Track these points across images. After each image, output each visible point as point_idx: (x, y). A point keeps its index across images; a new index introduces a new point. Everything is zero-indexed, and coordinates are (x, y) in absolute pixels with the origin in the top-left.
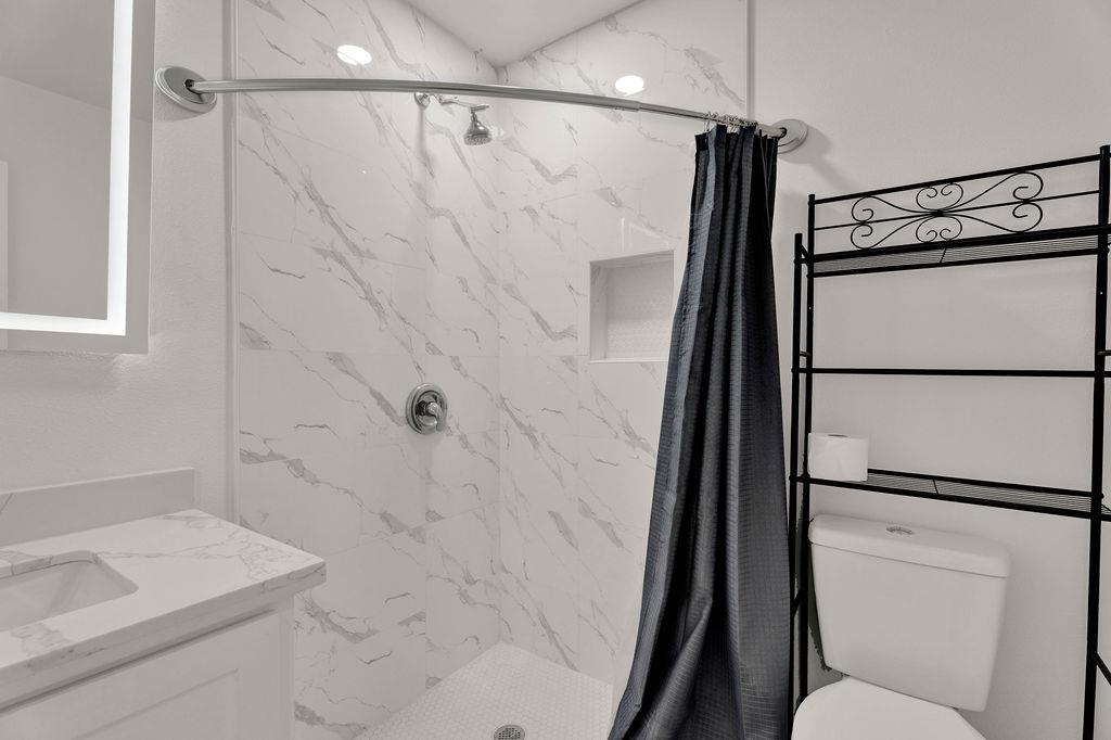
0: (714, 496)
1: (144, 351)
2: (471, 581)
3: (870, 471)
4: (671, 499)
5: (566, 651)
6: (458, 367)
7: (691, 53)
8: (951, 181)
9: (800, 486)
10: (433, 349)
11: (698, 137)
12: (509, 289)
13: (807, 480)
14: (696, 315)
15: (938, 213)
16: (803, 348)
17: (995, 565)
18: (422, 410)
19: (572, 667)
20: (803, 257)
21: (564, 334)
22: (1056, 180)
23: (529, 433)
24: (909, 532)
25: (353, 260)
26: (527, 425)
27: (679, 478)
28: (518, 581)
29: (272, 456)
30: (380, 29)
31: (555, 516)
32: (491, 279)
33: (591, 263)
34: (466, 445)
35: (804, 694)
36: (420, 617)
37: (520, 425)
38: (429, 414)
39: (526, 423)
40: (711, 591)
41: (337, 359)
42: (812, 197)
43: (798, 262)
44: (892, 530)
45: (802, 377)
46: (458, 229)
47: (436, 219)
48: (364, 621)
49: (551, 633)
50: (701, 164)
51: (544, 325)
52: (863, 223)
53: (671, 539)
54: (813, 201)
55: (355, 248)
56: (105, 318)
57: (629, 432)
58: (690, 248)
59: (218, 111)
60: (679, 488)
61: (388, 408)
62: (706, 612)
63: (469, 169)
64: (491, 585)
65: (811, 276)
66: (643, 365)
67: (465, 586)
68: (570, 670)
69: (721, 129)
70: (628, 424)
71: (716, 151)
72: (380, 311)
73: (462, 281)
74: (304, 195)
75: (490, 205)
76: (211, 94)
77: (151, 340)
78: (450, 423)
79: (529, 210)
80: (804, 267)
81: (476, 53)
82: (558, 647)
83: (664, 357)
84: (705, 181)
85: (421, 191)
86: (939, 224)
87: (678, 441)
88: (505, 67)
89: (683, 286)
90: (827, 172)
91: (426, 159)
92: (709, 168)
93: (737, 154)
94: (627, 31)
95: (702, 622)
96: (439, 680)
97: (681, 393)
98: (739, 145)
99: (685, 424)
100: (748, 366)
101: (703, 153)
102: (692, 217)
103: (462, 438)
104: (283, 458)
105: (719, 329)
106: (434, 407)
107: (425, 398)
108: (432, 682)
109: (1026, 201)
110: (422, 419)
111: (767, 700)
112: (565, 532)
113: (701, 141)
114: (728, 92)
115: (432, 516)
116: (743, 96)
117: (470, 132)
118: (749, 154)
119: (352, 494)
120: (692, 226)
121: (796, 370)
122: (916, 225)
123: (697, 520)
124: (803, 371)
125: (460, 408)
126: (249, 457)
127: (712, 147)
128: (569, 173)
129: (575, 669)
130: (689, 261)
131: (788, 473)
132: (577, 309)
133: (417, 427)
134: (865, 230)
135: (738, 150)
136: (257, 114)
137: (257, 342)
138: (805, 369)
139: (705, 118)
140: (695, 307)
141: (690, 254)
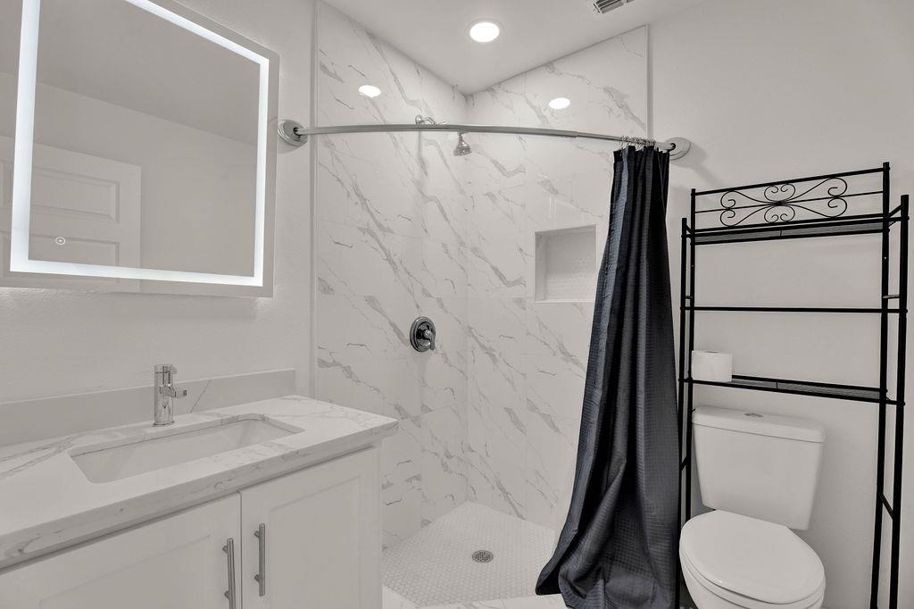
0: (627, 391)
1: (271, 296)
2: (449, 457)
3: (733, 377)
4: (598, 394)
5: (517, 506)
6: (442, 306)
7: (608, 90)
8: (787, 182)
9: (686, 385)
10: (426, 294)
11: (615, 153)
12: (475, 250)
13: (691, 381)
14: (615, 271)
15: (779, 204)
16: (688, 293)
17: (814, 435)
18: (421, 335)
19: (521, 517)
20: (688, 233)
21: (517, 282)
22: (856, 184)
23: (489, 352)
24: (760, 416)
25: (379, 234)
26: (488, 347)
27: (604, 380)
28: (481, 457)
29: (335, 364)
30: (396, 79)
31: (509, 411)
32: (462, 244)
33: (536, 234)
34: (447, 361)
35: (688, 518)
36: (418, 478)
37: (483, 347)
38: (424, 338)
39: (487, 345)
40: (625, 454)
41: (371, 300)
42: (693, 190)
43: (684, 237)
44: (748, 415)
45: (687, 313)
46: (442, 210)
47: (428, 204)
48: (385, 476)
49: (506, 494)
50: (618, 171)
51: (501, 277)
52: (729, 209)
53: (598, 421)
54: (694, 193)
55: (380, 226)
56: (253, 276)
57: (564, 352)
58: (610, 227)
59: (307, 145)
60: (603, 386)
61: (399, 334)
62: (622, 468)
63: (448, 168)
64: (462, 461)
65: (693, 244)
66: (574, 304)
67: (445, 460)
68: (519, 519)
69: (631, 149)
70: (563, 347)
71: (628, 163)
72: (395, 269)
73: (444, 245)
74: (353, 193)
75: (462, 192)
76: (306, 135)
77: (275, 288)
78: (437, 344)
79: (490, 195)
80: (689, 240)
81: (453, 87)
82: (511, 503)
83: (591, 299)
84: (621, 181)
85: (419, 185)
86: (779, 210)
87: (602, 355)
88: (472, 95)
89: (605, 251)
90: (704, 173)
91: (422, 163)
92: (623, 173)
93: (642, 165)
94: (561, 74)
95: (620, 474)
96: (430, 522)
97: (605, 324)
98: (643, 159)
99: (607, 344)
100: (651, 305)
101: (619, 163)
102: (612, 206)
103: (444, 355)
104: (340, 365)
105: (631, 280)
106: (428, 333)
107: (422, 328)
108: (426, 523)
109: (836, 197)
110: (420, 341)
111: (663, 524)
112: (516, 422)
113: (618, 155)
114: (634, 118)
115: (426, 409)
116: (644, 120)
117: (458, 148)
118: (650, 164)
119: (379, 390)
120: (611, 211)
121: (683, 308)
122: (764, 211)
123: (616, 407)
124: (688, 308)
125: (443, 335)
126: (323, 363)
127: (625, 160)
128: (520, 170)
129: (524, 519)
130: (609, 234)
131: (678, 377)
132: (525, 265)
133: (416, 347)
134: (730, 213)
135: (643, 161)
136: (328, 144)
137: (327, 290)
138: (689, 308)
139: (620, 140)
140: (614, 266)
141: (611, 231)
